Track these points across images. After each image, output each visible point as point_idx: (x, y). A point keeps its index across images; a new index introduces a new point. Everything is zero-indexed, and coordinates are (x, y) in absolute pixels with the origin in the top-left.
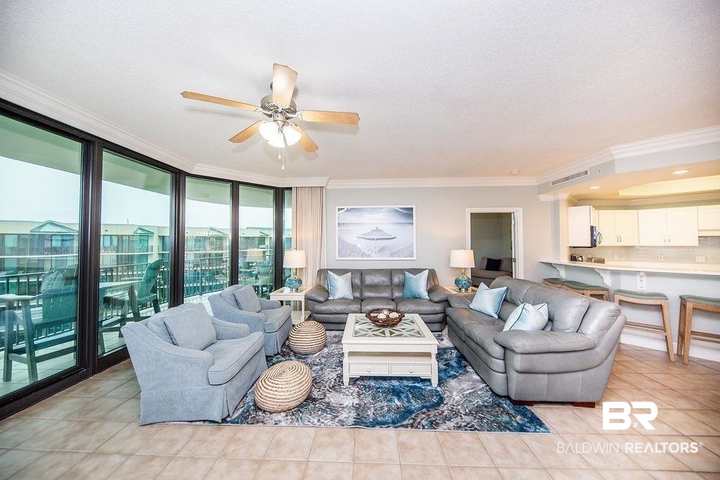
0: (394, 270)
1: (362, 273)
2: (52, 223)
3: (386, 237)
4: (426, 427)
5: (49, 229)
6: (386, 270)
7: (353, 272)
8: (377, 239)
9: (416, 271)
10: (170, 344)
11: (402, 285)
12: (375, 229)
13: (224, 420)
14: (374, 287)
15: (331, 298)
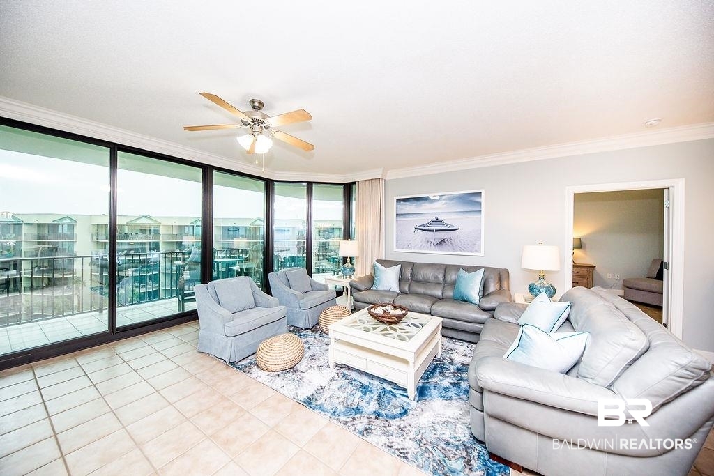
0: (449, 265)
1: (414, 266)
2: (146, 217)
3: (447, 228)
4: (357, 431)
5: (144, 221)
6: (440, 265)
7: (404, 265)
8: (437, 231)
9: (472, 269)
10: (215, 302)
11: (453, 284)
12: (435, 219)
13: (233, 363)
14: (425, 282)
15: (374, 288)
